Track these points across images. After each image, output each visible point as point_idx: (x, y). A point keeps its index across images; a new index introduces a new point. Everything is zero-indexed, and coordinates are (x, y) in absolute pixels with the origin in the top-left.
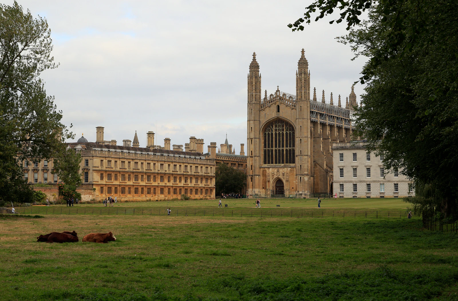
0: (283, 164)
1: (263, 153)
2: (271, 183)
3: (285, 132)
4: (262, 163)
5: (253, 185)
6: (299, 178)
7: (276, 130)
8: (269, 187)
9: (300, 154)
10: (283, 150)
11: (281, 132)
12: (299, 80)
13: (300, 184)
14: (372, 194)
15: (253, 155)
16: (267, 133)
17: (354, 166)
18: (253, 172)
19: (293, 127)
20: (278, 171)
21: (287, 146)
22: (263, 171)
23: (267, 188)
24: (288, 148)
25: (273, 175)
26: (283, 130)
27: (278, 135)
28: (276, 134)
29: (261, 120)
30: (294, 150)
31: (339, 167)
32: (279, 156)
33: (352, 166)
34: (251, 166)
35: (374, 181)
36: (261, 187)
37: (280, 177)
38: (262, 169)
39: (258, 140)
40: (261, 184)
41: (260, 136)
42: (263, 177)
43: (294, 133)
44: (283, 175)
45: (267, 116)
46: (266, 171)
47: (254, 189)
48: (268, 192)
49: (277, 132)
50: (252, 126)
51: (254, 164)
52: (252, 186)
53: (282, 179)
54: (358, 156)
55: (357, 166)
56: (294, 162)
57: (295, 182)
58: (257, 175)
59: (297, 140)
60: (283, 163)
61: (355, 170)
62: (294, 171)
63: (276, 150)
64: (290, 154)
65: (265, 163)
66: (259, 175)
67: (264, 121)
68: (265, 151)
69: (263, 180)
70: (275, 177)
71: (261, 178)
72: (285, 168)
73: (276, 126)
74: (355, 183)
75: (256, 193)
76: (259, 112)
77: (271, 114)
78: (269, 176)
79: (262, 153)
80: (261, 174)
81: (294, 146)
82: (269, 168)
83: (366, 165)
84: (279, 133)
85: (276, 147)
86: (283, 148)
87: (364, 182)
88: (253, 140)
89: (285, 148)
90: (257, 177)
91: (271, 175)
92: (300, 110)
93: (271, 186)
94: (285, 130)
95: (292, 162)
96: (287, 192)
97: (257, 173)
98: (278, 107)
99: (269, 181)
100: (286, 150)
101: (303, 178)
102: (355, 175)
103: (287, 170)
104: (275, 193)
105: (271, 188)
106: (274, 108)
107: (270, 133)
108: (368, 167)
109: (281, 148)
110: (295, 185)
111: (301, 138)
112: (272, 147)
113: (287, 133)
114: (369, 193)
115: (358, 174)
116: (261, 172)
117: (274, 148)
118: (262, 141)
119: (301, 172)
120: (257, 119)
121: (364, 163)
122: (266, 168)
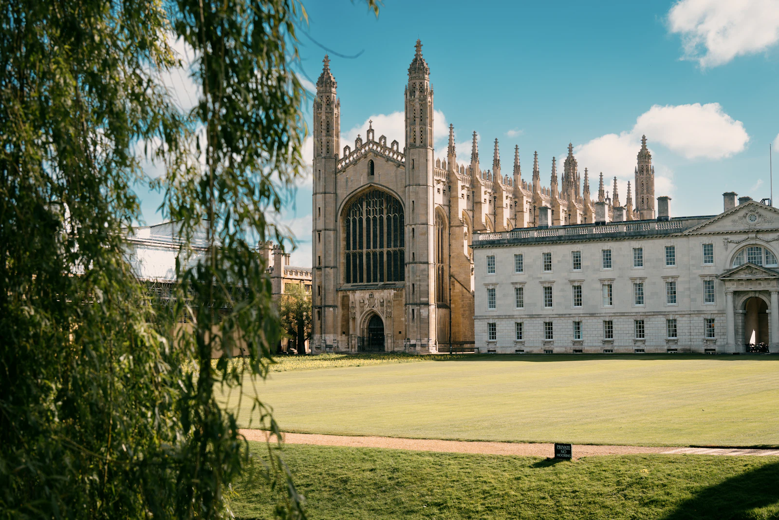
0: (382, 283)
1: (345, 261)
2: (359, 322)
3: (385, 217)
4: (342, 282)
5: (321, 327)
6: (411, 311)
7: (368, 213)
8: (355, 330)
9: (411, 261)
10: (381, 254)
11: (378, 217)
12: (408, 104)
13: (411, 324)
14: (555, 344)
15: (323, 265)
16: (351, 219)
17: (516, 283)
18: (321, 299)
19: (400, 205)
20: (371, 296)
21: (389, 246)
22: (344, 297)
23: (351, 332)
24: (392, 249)
25: (362, 305)
26: (381, 212)
27: (372, 222)
28: (368, 220)
29: (339, 192)
30: (402, 253)
31: (486, 285)
32: (375, 267)
33: (513, 283)
34: (319, 287)
35: (561, 316)
36: (339, 330)
37: (375, 309)
38: (340, 294)
39: (332, 233)
40: (339, 324)
41: (336, 226)
42: (343, 309)
43: (402, 217)
44: (382, 304)
45: (350, 184)
46: (348, 297)
47: (323, 335)
48: (353, 342)
49: (371, 217)
50: (321, 204)
51: (323, 284)
52: (319, 329)
53: (380, 313)
54: (526, 261)
55: (524, 283)
56: (402, 278)
57: (402, 319)
58: (330, 306)
59: (407, 232)
60: (382, 280)
61: (519, 291)
62: (401, 296)
63: (368, 255)
64: (396, 261)
65: (348, 281)
66: (334, 307)
67: (344, 194)
68: (348, 257)
69: (343, 316)
70: (367, 309)
71: (340, 311)
72: (385, 291)
73: (368, 205)
74: (519, 321)
75: (328, 343)
76: (333, 176)
77: (358, 180)
78: (354, 308)
79: (342, 260)
80: (339, 304)
81: (402, 244)
82: (354, 291)
83: (543, 280)
84: (375, 219)
85: (368, 247)
86: (381, 250)
87: (538, 316)
88: (322, 233)
89: (385, 250)
90: (331, 309)
91: (358, 306)
92: (412, 166)
93: (359, 326)
94: (385, 211)
95: (399, 277)
96: (388, 341)
97: (330, 302)
98: (372, 163)
99: (354, 319)
100: (388, 253)
101: (419, 310)
102: (520, 304)
103: (389, 294)
104: (366, 343)
105: (358, 333)
106: (363, 166)
107: (357, 219)
108: (547, 285)
109: (378, 250)
110: (404, 327)
111: (413, 226)
112: (361, 247)
113: (389, 219)
114: (550, 342)
115: (526, 299)
116: (340, 299)
117: (365, 250)
118: (342, 235)
119: (413, 299)
120: (331, 189)
121: (539, 276)
122: (349, 290)
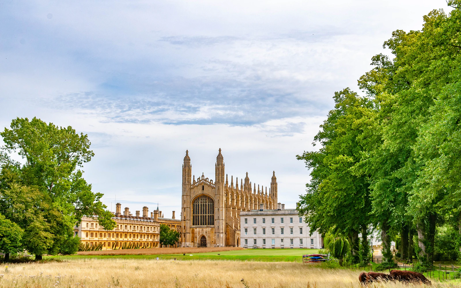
0: (206, 226)
1: (193, 218)
2: (198, 238)
3: (207, 204)
4: (191, 225)
5: (185, 240)
6: (217, 235)
7: (201, 202)
8: (196, 241)
9: (217, 219)
10: (206, 216)
11: (205, 204)
12: (217, 169)
13: (217, 239)
14: (266, 246)
15: (186, 219)
16: (195, 204)
17: (254, 227)
18: (185, 231)
19: (213, 201)
20: (202, 230)
21: (208, 213)
22: (192, 230)
23: (195, 242)
24: (210, 215)
25: (199, 233)
26: (206, 202)
27: (202, 205)
28: (201, 205)
29: (191, 195)
30: (213, 216)
31: (244, 227)
32: (204, 220)
33: (253, 227)
34: (184, 226)
35: (268, 237)
36: (191, 241)
37: (204, 234)
38: (191, 229)
39: (189, 209)
40: (191, 239)
41: (190, 206)
42: (192, 234)
43: (213, 204)
44: (206, 232)
45: (195, 193)
46: (194, 230)
47: (186, 243)
48: (196, 245)
49: (202, 204)
50: (185, 199)
51: (186, 226)
52: (184, 241)
53: (205, 235)
54: (257, 220)
55: (256, 227)
56: (213, 224)
57: (214, 237)
58: (188, 233)
59: (216, 209)
60: (206, 224)
61: (255, 229)
62: (213, 230)
63: (201, 216)
64: (211, 219)
65: (194, 224)
66: (189, 233)
67: (193, 196)
68: (194, 217)
69: (192, 236)
70: (201, 234)
71: (191, 234)
72: (208, 228)
73: (201, 200)
74: (255, 239)
75: (187, 245)
76: (190, 190)
77: (199, 192)
78: (196, 234)
79: (192, 218)
80: (191, 232)
81: (213, 213)
82: (196, 228)
83: (262, 226)
84: (203, 204)
85: (201, 214)
86: (206, 215)
87: (261, 238)
88: (186, 209)
89: (207, 215)
90: (188, 234)
91: (198, 233)
92: (218, 189)
93: (198, 240)
94: (207, 202)
95: (212, 224)
96: (209, 245)
97: (188, 232)
98: (203, 186)
99: (196, 237)
100: (208, 216)
101: (220, 235)
102: (255, 233)
103: (209, 229)
104: (200, 245)
105: (198, 242)
106: (200, 187)
107: (197, 204)
108: (264, 228)
109: (205, 215)
110: (214, 240)
111: (218, 208)
112: (199, 214)
113: (208, 205)
114: (265, 245)
115: (257, 232)
116: (191, 231)
117: (200, 215)
118: (192, 209)
119: (218, 231)
120: (188, 194)
121: (261, 225)
122: (195, 228)
